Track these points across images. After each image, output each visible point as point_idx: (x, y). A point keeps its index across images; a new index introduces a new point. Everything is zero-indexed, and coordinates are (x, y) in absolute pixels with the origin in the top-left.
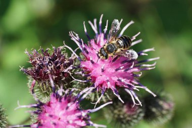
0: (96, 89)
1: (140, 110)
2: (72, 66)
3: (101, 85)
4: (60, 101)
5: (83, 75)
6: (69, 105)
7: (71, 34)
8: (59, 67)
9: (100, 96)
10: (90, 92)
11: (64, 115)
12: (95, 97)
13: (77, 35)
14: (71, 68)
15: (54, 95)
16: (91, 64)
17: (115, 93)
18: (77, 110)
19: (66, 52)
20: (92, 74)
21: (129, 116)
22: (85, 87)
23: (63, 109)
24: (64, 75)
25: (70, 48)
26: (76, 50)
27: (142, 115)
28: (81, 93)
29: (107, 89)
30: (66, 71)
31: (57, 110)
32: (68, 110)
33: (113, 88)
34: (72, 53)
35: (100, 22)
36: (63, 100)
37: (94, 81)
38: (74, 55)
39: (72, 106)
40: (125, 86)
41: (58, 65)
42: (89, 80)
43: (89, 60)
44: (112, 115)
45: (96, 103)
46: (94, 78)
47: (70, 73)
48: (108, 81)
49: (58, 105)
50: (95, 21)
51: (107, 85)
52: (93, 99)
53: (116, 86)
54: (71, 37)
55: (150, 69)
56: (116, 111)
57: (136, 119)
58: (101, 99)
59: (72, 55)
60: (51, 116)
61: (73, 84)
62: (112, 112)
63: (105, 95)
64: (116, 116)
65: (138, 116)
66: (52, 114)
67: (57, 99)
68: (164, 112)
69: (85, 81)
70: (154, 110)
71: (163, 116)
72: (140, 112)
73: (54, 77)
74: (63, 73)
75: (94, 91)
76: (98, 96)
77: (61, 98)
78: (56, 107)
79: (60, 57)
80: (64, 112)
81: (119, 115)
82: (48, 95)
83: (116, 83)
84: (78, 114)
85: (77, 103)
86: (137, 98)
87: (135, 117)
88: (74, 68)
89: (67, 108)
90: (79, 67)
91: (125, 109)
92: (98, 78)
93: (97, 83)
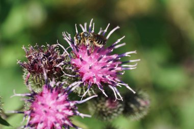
0: (83, 84)
1: (120, 105)
2: (63, 62)
3: (88, 80)
4: (52, 92)
5: (73, 70)
6: (59, 95)
7: (64, 34)
8: (52, 63)
9: (86, 90)
10: (78, 86)
11: (54, 104)
12: (82, 91)
13: (69, 35)
14: (63, 64)
15: (46, 87)
16: (80, 61)
17: (100, 88)
18: (66, 101)
19: (59, 50)
20: (81, 70)
21: (111, 110)
22: (74, 81)
23: (53, 99)
24: (55, 70)
25: (62, 47)
26: (67, 48)
27: (122, 109)
28: (70, 86)
29: (93, 84)
30: (58, 66)
31: (48, 100)
32: (58, 101)
33: (98, 83)
34: (64, 51)
35: (90, 26)
36: (54, 91)
37: (82, 77)
38: (66, 53)
39: (62, 97)
40: (109, 83)
41: (51, 61)
42: (77, 75)
43: (78, 57)
44: (95, 108)
45: (83, 96)
46: (82, 74)
47: (62, 68)
48: (94, 77)
49: (50, 95)
50: (85, 24)
51: (93, 81)
52: (79, 92)
53: (101, 82)
54: (63, 37)
55: (131, 69)
56: (99, 105)
57: (117, 113)
58: (87, 93)
59: (64, 53)
60: (43, 105)
61: (63, 78)
62: (96, 106)
63: (90, 90)
64: (99, 109)
65: (118, 110)
66: (43, 103)
67: (49, 90)
68: (141, 108)
69: (74, 76)
70: (132, 106)
71: (140, 111)
72: (120, 107)
73: (47, 71)
74: (55, 68)
75: (81, 85)
76: (84, 91)
77: (52, 90)
78: (47, 97)
79: (53, 54)
80: (54, 101)
81: (101, 109)
82: (40, 87)
83: (101, 79)
84: (67, 104)
85: (66, 95)
86: (119, 94)
87: (116, 111)
88: (65, 64)
89: (58, 98)
90: (69, 63)
91: (107, 104)
92: (86, 74)
93: (84, 79)
